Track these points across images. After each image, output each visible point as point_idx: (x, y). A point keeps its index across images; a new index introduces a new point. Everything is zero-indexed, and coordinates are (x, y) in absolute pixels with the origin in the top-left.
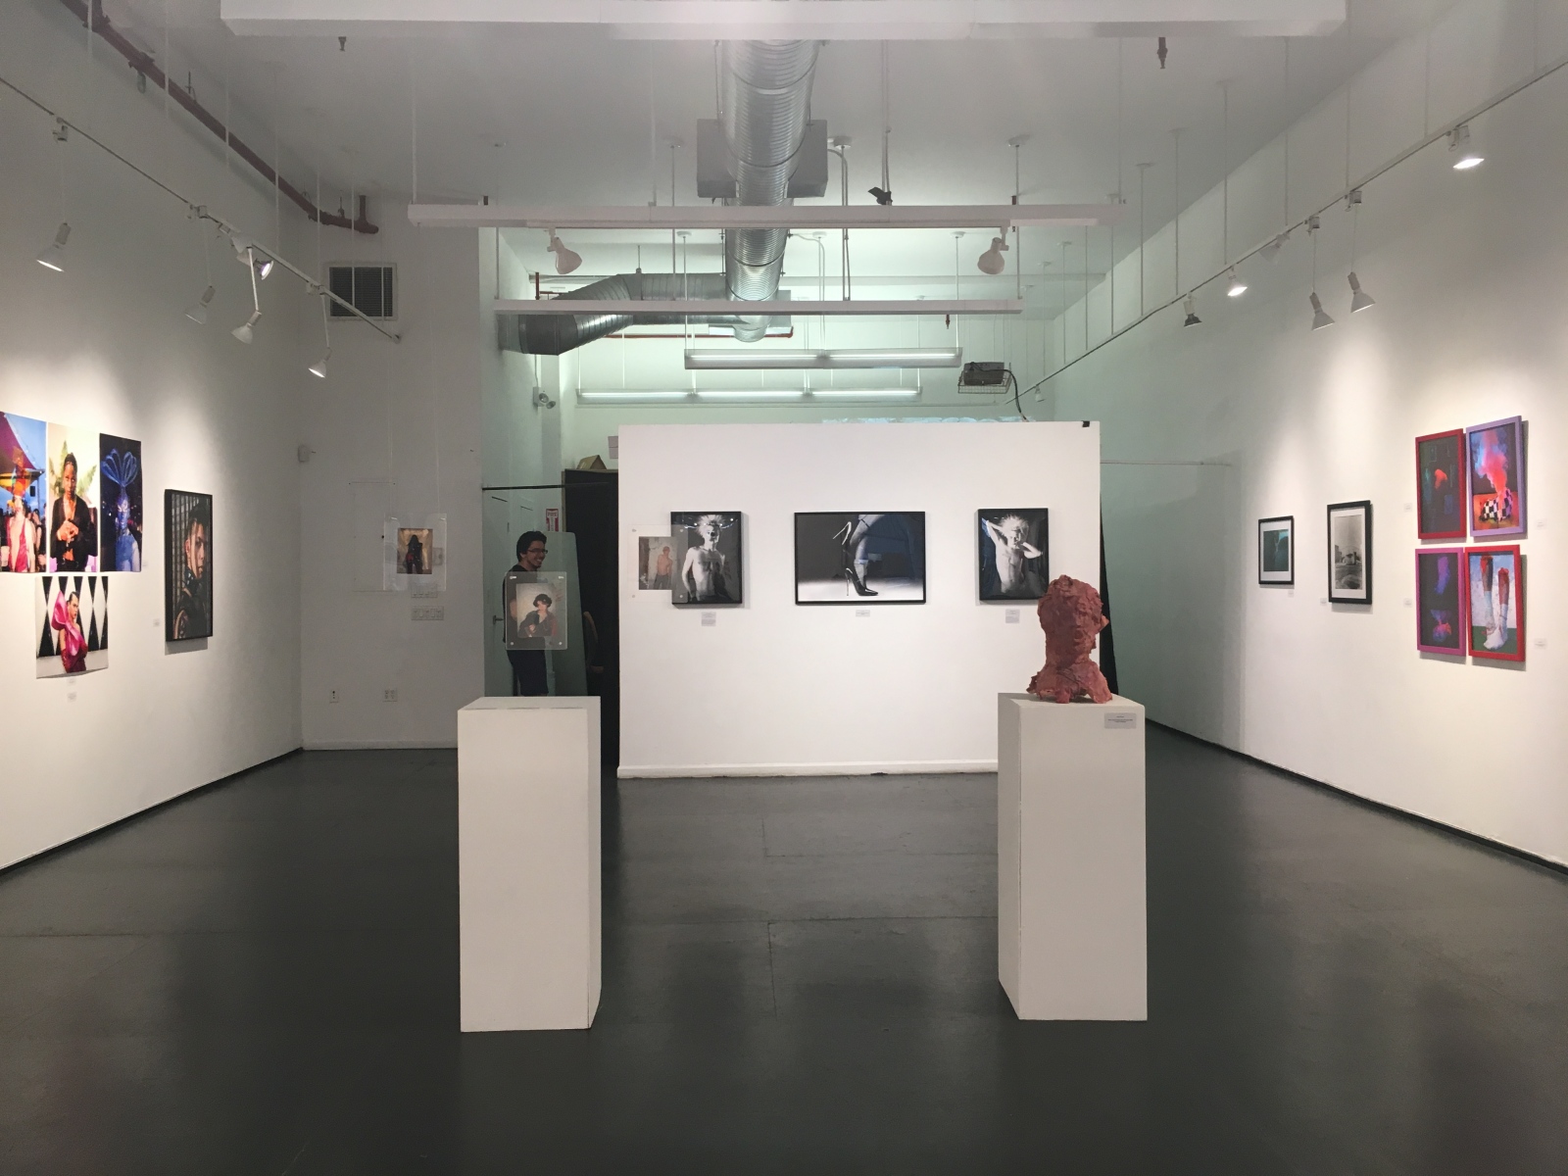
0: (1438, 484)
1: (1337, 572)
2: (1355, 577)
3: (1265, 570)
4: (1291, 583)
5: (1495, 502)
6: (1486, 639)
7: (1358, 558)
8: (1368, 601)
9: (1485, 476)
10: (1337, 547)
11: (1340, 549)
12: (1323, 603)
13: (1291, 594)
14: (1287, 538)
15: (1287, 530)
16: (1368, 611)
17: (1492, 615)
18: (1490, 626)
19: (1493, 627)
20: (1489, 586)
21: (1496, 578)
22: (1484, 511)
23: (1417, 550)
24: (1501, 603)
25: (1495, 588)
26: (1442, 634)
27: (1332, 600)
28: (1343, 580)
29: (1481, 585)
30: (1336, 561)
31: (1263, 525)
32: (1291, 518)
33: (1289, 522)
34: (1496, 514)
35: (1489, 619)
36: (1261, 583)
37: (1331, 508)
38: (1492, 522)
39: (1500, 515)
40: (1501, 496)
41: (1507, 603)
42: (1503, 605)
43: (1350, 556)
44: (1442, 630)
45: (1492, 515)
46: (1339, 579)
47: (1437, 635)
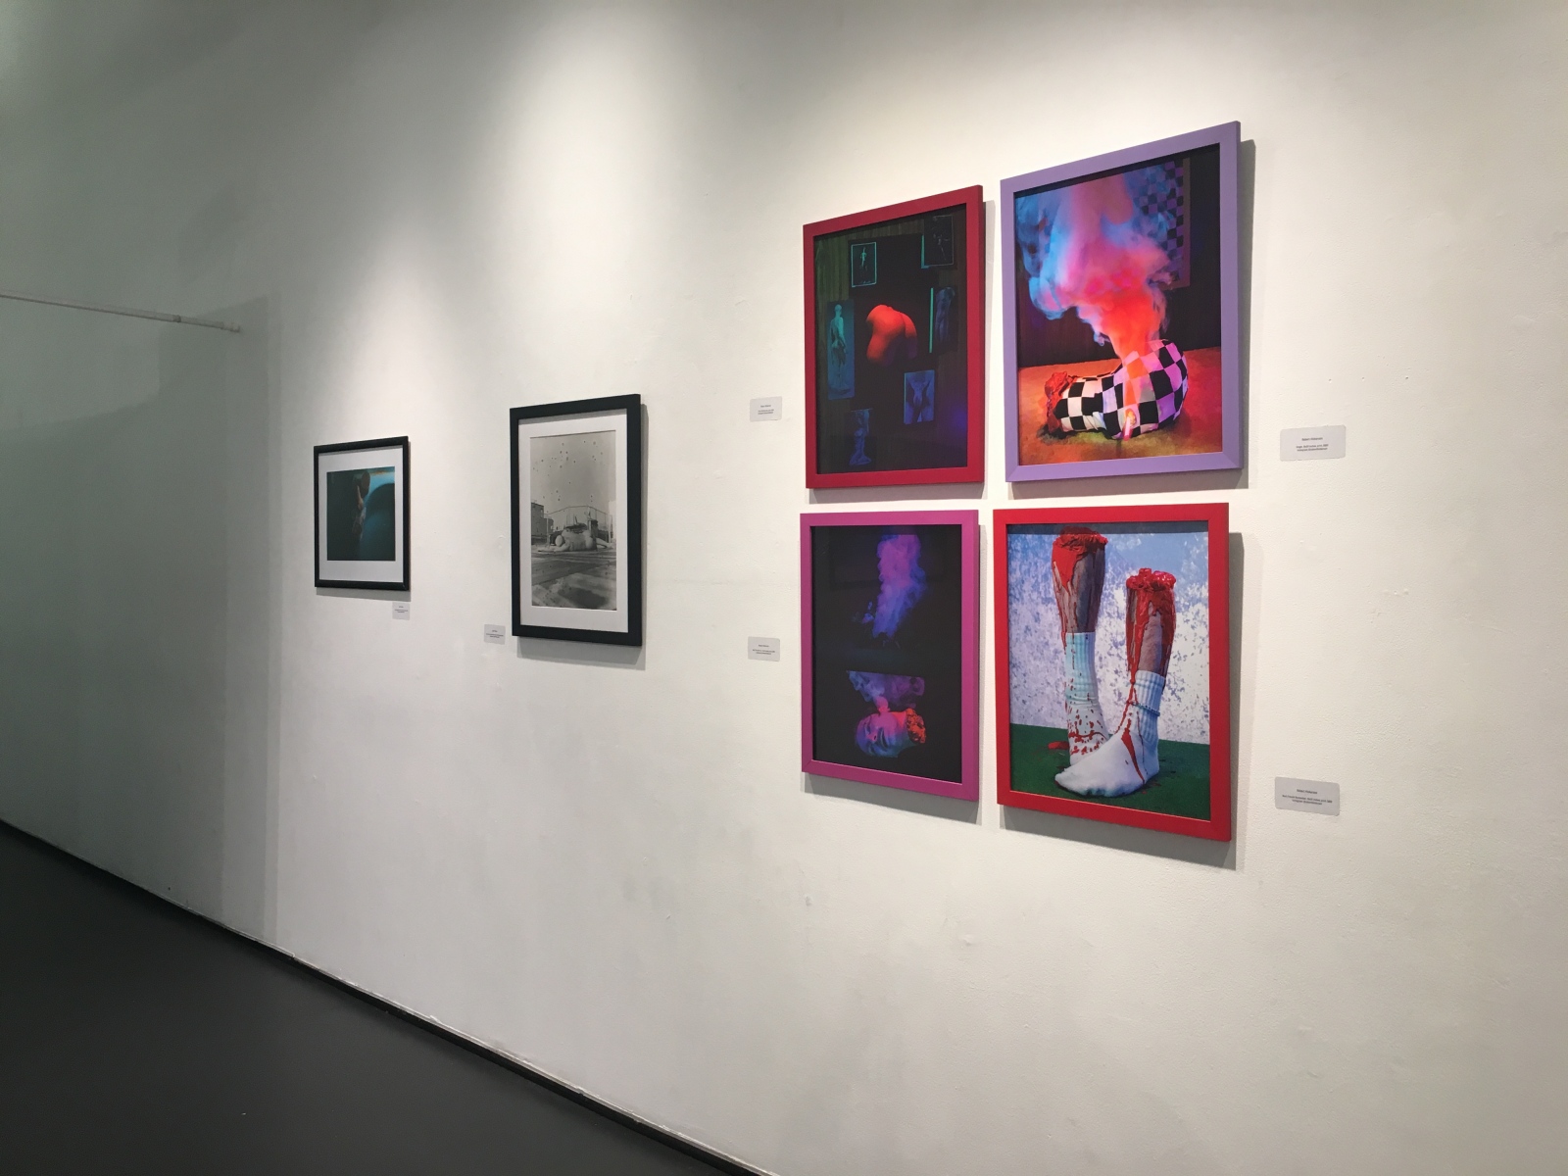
0: (876, 345)
1: (535, 568)
2: (593, 580)
3: (330, 558)
4: (404, 587)
5: (1107, 383)
6: (1065, 764)
7: (603, 535)
8: (633, 637)
9: (1073, 311)
10: (536, 508)
11: (548, 512)
12: (494, 635)
13: (401, 612)
14: (391, 487)
15: (391, 469)
16: (632, 662)
17: (1092, 698)
18: (1084, 730)
19: (1097, 734)
20: (1085, 619)
21: (1116, 598)
22: (1062, 409)
23: (804, 517)
24: (1133, 666)
25: (1112, 626)
26: (892, 738)
27: (520, 630)
28: (556, 588)
29: (1050, 616)
30: (536, 540)
31: (323, 458)
32: (402, 442)
33: (399, 451)
34: (1111, 419)
35: (1081, 708)
36: (320, 584)
37: (519, 416)
38: (1099, 439)
39: (1128, 420)
40: (1137, 364)
41: (1161, 667)
42: (1144, 676)
43: (577, 528)
44: (888, 726)
45: (1095, 420)
46: (543, 581)
47: (872, 737)
